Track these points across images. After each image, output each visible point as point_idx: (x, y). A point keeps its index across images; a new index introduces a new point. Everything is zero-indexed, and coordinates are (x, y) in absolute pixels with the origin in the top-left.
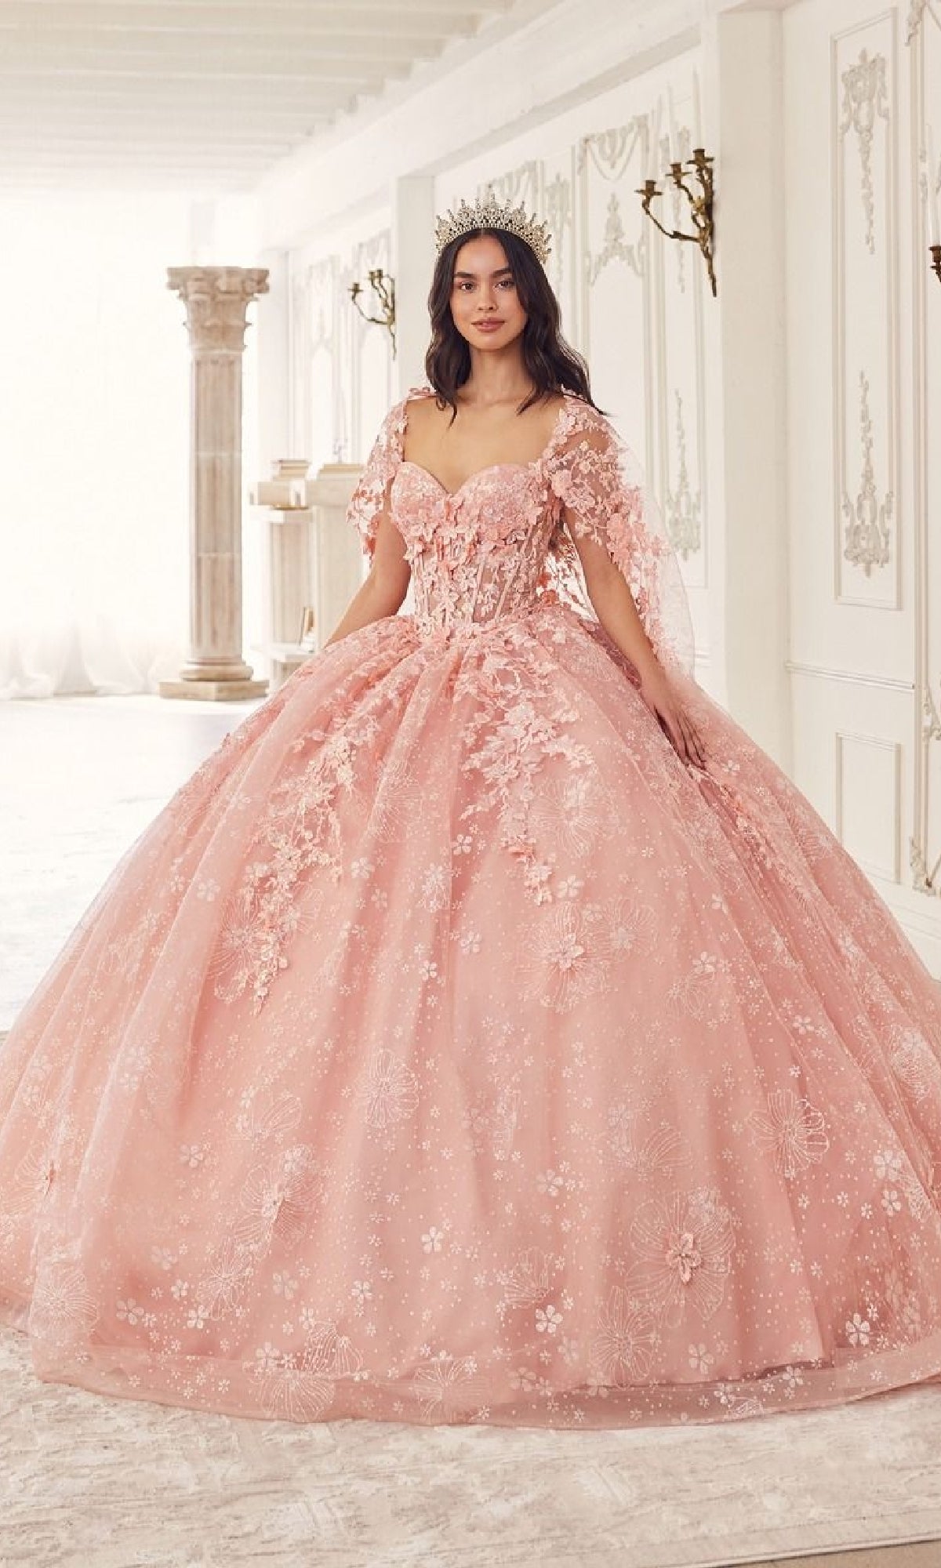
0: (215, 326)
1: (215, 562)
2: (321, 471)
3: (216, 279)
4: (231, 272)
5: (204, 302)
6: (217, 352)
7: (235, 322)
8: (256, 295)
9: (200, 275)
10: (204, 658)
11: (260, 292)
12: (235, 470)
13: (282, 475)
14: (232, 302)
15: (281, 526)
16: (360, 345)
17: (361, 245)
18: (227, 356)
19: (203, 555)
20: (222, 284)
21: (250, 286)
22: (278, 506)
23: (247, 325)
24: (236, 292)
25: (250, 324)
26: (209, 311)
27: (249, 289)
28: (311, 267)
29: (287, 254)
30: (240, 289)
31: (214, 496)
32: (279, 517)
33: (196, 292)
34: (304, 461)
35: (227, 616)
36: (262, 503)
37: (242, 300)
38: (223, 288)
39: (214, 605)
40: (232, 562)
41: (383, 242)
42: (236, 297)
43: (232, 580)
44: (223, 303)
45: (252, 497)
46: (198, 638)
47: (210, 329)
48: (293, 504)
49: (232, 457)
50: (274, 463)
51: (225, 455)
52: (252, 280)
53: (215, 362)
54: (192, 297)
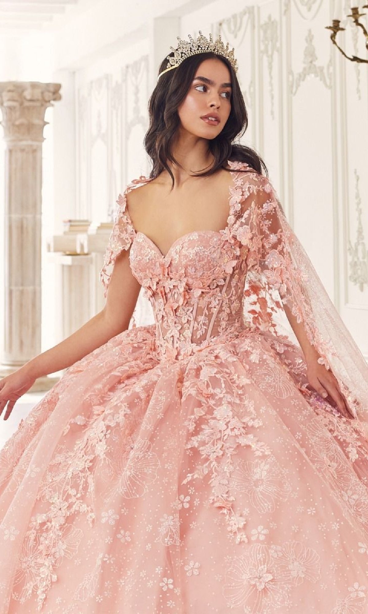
0: (22, 125)
1: (22, 292)
2: (99, 228)
3: (23, 91)
4: (34, 85)
5: (15, 108)
6: (24, 143)
7: (36, 121)
8: (52, 102)
9: (11, 88)
10: (13, 361)
11: (55, 100)
12: (37, 226)
13: (70, 231)
14: (34, 107)
15: (70, 267)
16: (127, 138)
17: (127, 67)
18: (31, 146)
19: (13, 288)
20: (28, 94)
21: (48, 96)
22: (68, 253)
23: (46, 123)
24: (38, 100)
25: (48, 123)
26: (18, 114)
27: (47, 98)
28: (92, 82)
29: (74, 73)
30: (40, 98)
31: (22, 247)
32: (68, 260)
33: (9, 100)
34: (87, 221)
35: (30, 331)
36: (56, 250)
37: (42, 105)
38: (28, 97)
39: (21, 323)
40: (34, 293)
41: (143, 64)
42: (38, 104)
43: (34, 305)
44: (28, 108)
45: (49, 246)
46: (10, 347)
47: (19, 126)
48: (78, 251)
49: (34, 218)
50: (65, 222)
51: (30, 216)
52: (49, 91)
53: (23, 150)
54: (6, 104)
